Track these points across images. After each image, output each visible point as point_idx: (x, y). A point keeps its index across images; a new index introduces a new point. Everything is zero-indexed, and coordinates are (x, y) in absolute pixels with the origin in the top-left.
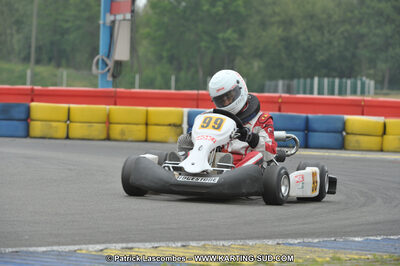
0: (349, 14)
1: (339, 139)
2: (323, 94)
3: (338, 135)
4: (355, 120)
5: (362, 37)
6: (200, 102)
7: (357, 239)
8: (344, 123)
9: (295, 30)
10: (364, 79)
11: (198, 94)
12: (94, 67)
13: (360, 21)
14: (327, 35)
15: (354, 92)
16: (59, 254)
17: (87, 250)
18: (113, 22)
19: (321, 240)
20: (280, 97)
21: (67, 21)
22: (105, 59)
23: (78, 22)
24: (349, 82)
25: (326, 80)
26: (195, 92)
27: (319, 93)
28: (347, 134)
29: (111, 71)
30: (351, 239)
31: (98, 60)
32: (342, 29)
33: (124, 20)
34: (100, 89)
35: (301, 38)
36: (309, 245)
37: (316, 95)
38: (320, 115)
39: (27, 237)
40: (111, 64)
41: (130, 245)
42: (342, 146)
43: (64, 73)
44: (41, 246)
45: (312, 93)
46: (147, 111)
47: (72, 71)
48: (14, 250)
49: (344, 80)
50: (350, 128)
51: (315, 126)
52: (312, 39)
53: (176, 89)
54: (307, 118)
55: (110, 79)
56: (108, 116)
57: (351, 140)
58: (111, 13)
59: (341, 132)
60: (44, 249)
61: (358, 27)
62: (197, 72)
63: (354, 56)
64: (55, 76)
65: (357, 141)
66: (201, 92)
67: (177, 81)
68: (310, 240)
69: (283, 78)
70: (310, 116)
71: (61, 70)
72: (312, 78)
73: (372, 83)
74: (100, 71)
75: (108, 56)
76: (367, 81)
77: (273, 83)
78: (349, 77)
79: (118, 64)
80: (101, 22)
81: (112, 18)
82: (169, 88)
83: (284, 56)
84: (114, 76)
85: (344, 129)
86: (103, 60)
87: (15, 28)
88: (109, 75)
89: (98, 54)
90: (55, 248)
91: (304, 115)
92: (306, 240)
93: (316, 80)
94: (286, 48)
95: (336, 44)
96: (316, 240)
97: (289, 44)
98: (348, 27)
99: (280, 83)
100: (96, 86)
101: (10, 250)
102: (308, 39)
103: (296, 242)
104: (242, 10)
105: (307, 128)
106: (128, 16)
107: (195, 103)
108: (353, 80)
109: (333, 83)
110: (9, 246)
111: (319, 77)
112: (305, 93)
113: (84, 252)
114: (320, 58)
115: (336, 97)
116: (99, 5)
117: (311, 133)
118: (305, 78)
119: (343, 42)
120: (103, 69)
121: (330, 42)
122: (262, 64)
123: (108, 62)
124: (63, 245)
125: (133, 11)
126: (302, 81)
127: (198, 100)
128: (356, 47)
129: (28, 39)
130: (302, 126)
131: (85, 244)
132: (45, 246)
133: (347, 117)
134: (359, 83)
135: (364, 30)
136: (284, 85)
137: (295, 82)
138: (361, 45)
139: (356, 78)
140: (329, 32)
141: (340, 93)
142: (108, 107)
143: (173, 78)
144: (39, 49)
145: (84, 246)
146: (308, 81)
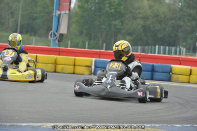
0: (174, 15)
1: (168, 76)
2: (160, 54)
3: (168, 74)
4: (176, 67)
5: (180, 26)
6: (101, 56)
7: (178, 126)
8: (171, 68)
9: (149, 22)
10: (181, 47)
11: (100, 52)
12: (49, 37)
13: (180, 19)
14: (163, 25)
15: (175, 53)
16: (33, 127)
17: (46, 126)
18: (60, 15)
19: (160, 125)
20: (140, 54)
21: (36, 13)
22: (55, 33)
23: (42, 14)
24: (173, 48)
25: (162, 47)
26: (99, 50)
27: (158, 54)
28: (172, 74)
29: (58, 39)
30: (175, 125)
31: (51, 33)
32: (171, 22)
33: (65, 14)
34: (51, 47)
35: (151, 26)
36: (154, 127)
37: (156, 54)
38: (159, 64)
39: (17, 118)
40: (58, 35)
41: (67, 124)
42: (170, 80)
43: (34, 39)
44: (24, 123)
45: (155, 53)
46: (75, 59)
47: (38, 38)
48: (11, 124)
49: (171, 47)
50: (174, 71)
51: (156, 69)
52: (156, 27)
53: (88, 48)
54: (153, 66)
55: (57, 42)
56: (56, 61)
57: (174, 77)
58: (59, 10)
59: (169, 73)
60: (25, 124)
61: (178, 22)
62: (99, 41)
63: (176, 35)
64: (29, 40)
65: (177, 78)
66: (101, 50)
67: (88, 45)
68: (155, 125)
69: (141, 45)
70: (154, 64)
71: (32, 37)
72: (155, 46)
73: (185, 49)
74: (52, 38)
75: (57, 31)
76: (182, 48)
77: (136, 47)
78: (173, 46)
79: (61, 35)
80: (54, 14)
81: (59, 13)
82: (85, 48)
83: (143, 34)
84: (59, 41)
85: (171, 71)
86: (54, 33)
87: (10, 16)
88: (57, 40)
89: (51, 30)
90: (31, 124)
91: (152, 64)
92: (153, 125)
93: (157, 47)
94: (144, 30)
95: (167, 29)
96: (158, 125)
97: (145, 28)
98: (174, 22)
99: (139, 47)
100: (49, 45)
101: (9, 124)
102: (154, 27)
103: (148, 126)
104: (123, 11)
105: (153, 70)
106: (67, 12)
107: (98, 56)
108: (175, 47)
109: (166, 49)
110: (8, 122)
111: (159, 45)
112: (151, 53)
113: (45, 126)
114: (160, 36)
115: (167, 55)
116: (53, 6)
117: (154, 73)
118: (152, 46)
119: (171, 29)
120: (54, 37)
121: (165, 29)
122: (131, 38)
123: (56, 34)
124: (34, 122)
125: (70, 10)
126: (150, 47)
127: (100, 54)
128: (177, 32)
129: (16, 21)
130: (151, 69)
131: (45, 122)
132: (25, 123)
133: (172, 66)
134: (178, 49)
135: (182, 23)
136: (141, 49)
137: (147, 47)
138: (180, 30)
139: (176, 46)
140: (164, 23)
141: (168, 54)
142: (56, 56)
143: (87, 43)
144: (22, 26)
145: (45, 124)
146: (153, 47)
